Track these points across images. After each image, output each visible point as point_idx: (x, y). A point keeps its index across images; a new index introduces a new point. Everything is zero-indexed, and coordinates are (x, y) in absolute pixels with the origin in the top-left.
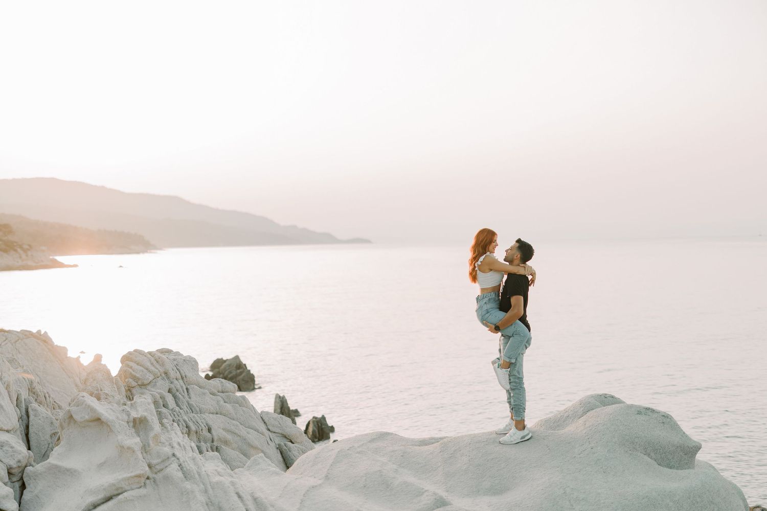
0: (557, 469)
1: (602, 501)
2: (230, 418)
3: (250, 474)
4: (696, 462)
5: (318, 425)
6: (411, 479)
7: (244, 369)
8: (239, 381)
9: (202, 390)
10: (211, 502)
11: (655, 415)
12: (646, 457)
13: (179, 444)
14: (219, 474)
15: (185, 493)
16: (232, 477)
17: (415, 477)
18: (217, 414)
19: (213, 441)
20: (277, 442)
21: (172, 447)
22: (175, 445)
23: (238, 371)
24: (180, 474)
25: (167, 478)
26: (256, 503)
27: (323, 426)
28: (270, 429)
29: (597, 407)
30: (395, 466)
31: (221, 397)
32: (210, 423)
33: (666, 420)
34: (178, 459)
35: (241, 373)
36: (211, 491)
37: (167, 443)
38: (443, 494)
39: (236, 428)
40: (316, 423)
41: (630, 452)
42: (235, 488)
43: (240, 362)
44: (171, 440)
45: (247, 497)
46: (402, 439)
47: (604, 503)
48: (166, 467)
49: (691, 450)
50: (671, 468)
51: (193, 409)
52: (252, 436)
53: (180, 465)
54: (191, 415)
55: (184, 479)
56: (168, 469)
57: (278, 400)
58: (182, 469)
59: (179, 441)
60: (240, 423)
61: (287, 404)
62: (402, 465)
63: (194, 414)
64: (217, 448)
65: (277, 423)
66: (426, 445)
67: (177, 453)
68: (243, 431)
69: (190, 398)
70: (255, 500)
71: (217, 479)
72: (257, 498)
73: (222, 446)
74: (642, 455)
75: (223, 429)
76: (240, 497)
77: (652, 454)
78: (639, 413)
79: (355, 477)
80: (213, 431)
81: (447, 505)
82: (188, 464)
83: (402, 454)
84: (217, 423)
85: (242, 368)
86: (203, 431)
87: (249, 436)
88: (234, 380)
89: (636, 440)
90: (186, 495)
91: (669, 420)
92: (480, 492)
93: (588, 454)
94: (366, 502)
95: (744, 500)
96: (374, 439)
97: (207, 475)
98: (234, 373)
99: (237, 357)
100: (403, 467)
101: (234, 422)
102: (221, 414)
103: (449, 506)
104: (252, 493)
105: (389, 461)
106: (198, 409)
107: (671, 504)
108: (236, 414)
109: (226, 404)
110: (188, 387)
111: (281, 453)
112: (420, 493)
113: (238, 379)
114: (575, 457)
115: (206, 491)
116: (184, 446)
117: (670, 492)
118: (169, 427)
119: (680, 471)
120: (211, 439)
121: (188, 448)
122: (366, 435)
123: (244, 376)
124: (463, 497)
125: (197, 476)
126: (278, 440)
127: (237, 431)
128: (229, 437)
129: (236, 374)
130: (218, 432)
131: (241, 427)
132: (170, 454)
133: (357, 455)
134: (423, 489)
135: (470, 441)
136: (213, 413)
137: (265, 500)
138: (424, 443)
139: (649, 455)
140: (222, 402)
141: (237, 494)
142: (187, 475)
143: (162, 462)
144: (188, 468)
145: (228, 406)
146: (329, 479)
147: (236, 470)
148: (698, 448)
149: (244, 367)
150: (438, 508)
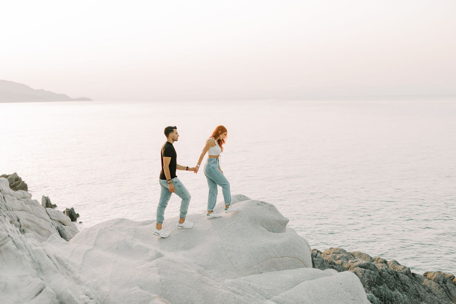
0: (218, 235)
1: (241, 251)
2: (29, 213)
3: (51, 244)
4: (286, 228)
5: (70, 213)
6: (141, 244)
7: (20, 181)
8: (17, 188)
9: (12, 197)
10: (34, 261)
11: (266, 205)
12: (262, 227)
13: (11, 230)
14: (35, 245)
15: (19, 256)
16: (43, 246)
17: (142, 242)
18: (22, 211)
19: (20, 227)
20: (56, 226)
21: (7, 232)
22: (9, 230)
23: (17, 182)
24: (14, 246)
25: (7, 249)
26: (58, 260)
27: (73, 214)
28: (52, 218)
29: (236, 202)
30: (131, 237)
31: (23, 201)
32: (19, 216)
33: (271, 207)
34: (12, 238)
35: (19, 183)
36: (33, 255)
37: (4, 230)
38: (160, 251)
39: (33, 219)
40: (68, 212)
41: (254, 225)
42: (46, 253)
43: (18, 176)
44: (6, 227)
45: (53, 257)
46: (132, 222)
47: (242, 252)
48: (6, 243)
49: (284, 223)
50: (274, 232)
51: (8, 208)
52: (43, 223)
53: (13, 241)
54: (8, 212)
55: (17, 249)
56: (7, 244)
57: (44, 199)
58: (15, 243)
59: (11, 228)
60: (35, 216)
61: (50, 201)
62: (135, 236)
63: (9, 212)
64: (23, 230)
65: (55, 215)
66: (146, 225)
67: (10, 235)
68: (37, 220)
69: (6, 202)
70: (57, 258)
71: (34, 248)
72: (58, 257)
73: (26, 229)
74: (260, 226)
75: (26, 220)
76: (49, 257)
77: (265, 226)
78: (258, 204)
79: (111, 244)
80: (20, 221)
81: (162, 256)
82: (18, 241)
83: (134, 230)
84: (23, 216)
85: (19, 180)
86: (15, 221)
87: (41, 223)
88: (14, 188)
89: (257, 219)
90: (19, 257)
91: (273, 207)
92: (178, 249)
93: (233, 227)
94: (119, 257)
95: (309, 246)
96: (117, 222)
97: (30, 246)
98: (14, 183)
99: (15, 174)
100: (135, 237)
101: (32, 215)
102: (24, 211)
103: (164, 257)
104: (55, 255)
105: (128, 234)
106: (11, 209)
107: (275, 250)
108: (32, 211)
109: (27, 205)
110: (4, 196)
111: (59, 232)
112: (147, 250)
113: (17, 187)
114: (226, 229)
115: (30, 255)
116: (14, 231)
117: (275, 244)
118: (3, 221)
119: (279, 234)
120: (19, 225)
121: (16, 232)
122: (113, 220)
123: (21, 185)
124: (170, 252)
125: (24, 247)
126: (57, 224)
127: (34, 220)
128: (29, 224)
129: (16, 184)
130: (23, 221)
131: (36, 218)
132: (7, 235)
133: (110, 232)
134: (149, 248)
135: (171, 222)
136: (19, 211)
137: (62, 258)
138: (144, 223)
139: (263, 226)
140: (24, 204)
141: (48, 256)
142: (18, 247)
143: (3, 240)
144: (19, 243)
145: (28, 206)
146: (96, 245)
147: (43, 243)
148: (287, 221)
149: (20, 179)
150: (158, 258)
